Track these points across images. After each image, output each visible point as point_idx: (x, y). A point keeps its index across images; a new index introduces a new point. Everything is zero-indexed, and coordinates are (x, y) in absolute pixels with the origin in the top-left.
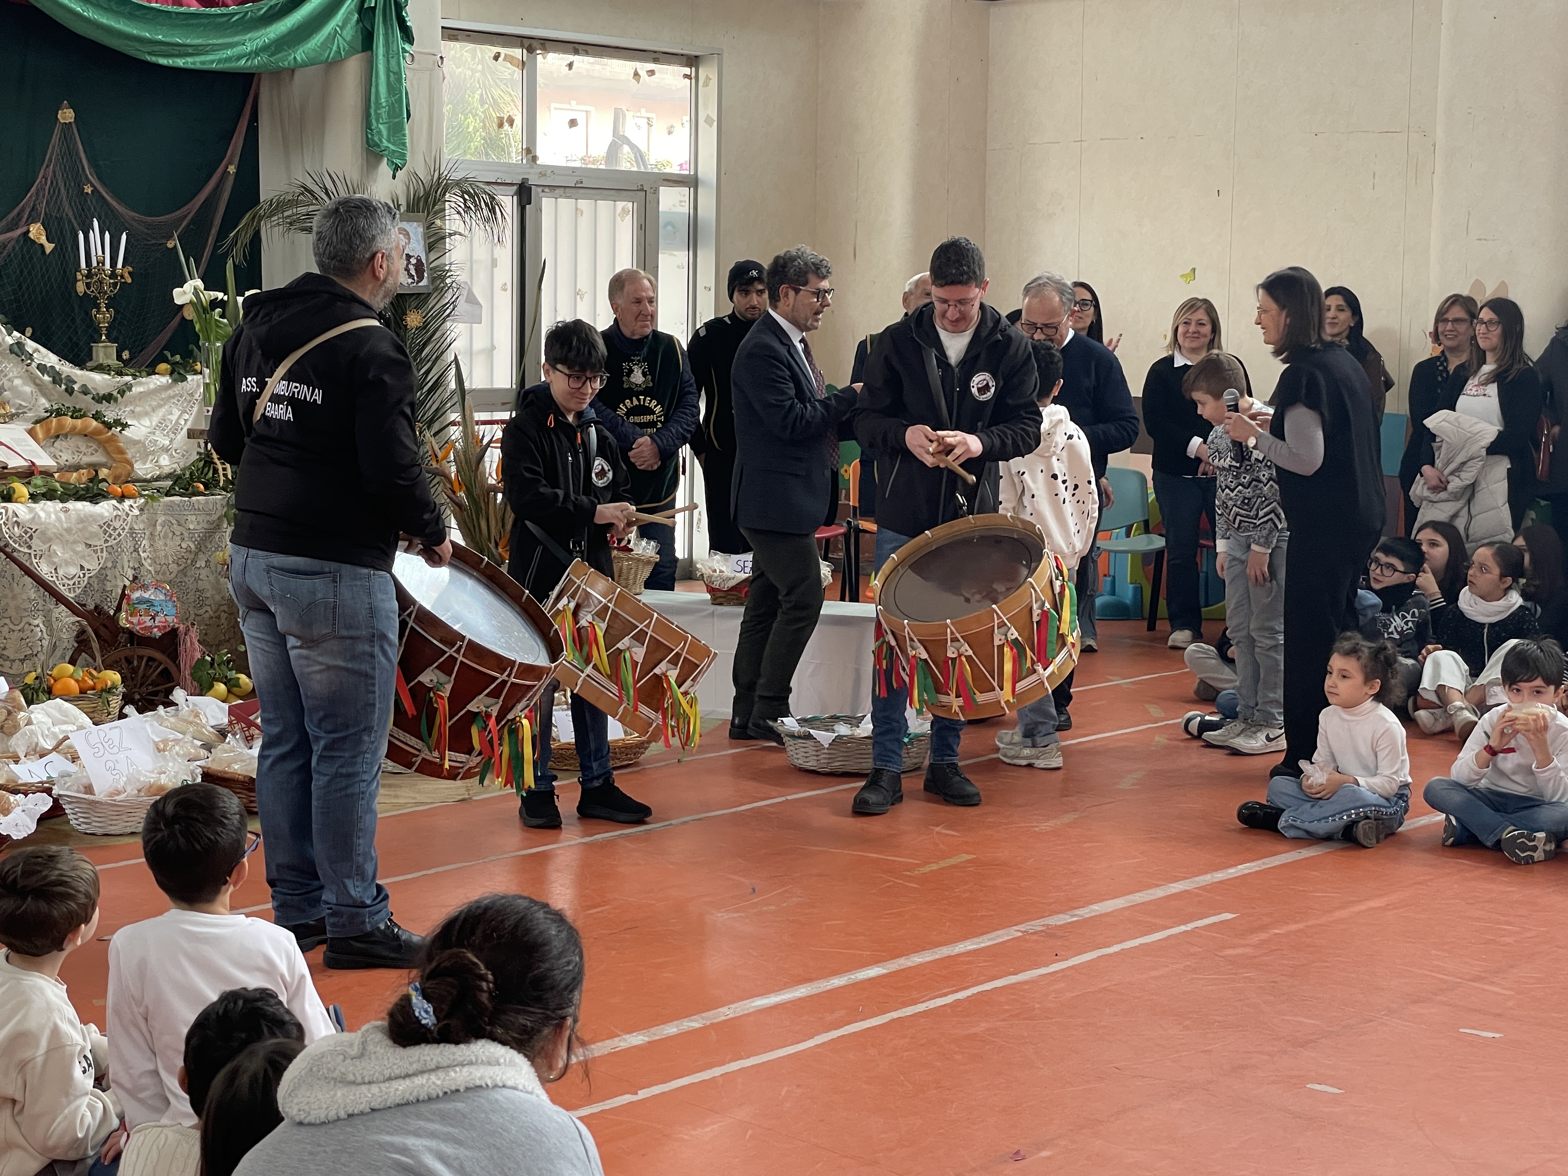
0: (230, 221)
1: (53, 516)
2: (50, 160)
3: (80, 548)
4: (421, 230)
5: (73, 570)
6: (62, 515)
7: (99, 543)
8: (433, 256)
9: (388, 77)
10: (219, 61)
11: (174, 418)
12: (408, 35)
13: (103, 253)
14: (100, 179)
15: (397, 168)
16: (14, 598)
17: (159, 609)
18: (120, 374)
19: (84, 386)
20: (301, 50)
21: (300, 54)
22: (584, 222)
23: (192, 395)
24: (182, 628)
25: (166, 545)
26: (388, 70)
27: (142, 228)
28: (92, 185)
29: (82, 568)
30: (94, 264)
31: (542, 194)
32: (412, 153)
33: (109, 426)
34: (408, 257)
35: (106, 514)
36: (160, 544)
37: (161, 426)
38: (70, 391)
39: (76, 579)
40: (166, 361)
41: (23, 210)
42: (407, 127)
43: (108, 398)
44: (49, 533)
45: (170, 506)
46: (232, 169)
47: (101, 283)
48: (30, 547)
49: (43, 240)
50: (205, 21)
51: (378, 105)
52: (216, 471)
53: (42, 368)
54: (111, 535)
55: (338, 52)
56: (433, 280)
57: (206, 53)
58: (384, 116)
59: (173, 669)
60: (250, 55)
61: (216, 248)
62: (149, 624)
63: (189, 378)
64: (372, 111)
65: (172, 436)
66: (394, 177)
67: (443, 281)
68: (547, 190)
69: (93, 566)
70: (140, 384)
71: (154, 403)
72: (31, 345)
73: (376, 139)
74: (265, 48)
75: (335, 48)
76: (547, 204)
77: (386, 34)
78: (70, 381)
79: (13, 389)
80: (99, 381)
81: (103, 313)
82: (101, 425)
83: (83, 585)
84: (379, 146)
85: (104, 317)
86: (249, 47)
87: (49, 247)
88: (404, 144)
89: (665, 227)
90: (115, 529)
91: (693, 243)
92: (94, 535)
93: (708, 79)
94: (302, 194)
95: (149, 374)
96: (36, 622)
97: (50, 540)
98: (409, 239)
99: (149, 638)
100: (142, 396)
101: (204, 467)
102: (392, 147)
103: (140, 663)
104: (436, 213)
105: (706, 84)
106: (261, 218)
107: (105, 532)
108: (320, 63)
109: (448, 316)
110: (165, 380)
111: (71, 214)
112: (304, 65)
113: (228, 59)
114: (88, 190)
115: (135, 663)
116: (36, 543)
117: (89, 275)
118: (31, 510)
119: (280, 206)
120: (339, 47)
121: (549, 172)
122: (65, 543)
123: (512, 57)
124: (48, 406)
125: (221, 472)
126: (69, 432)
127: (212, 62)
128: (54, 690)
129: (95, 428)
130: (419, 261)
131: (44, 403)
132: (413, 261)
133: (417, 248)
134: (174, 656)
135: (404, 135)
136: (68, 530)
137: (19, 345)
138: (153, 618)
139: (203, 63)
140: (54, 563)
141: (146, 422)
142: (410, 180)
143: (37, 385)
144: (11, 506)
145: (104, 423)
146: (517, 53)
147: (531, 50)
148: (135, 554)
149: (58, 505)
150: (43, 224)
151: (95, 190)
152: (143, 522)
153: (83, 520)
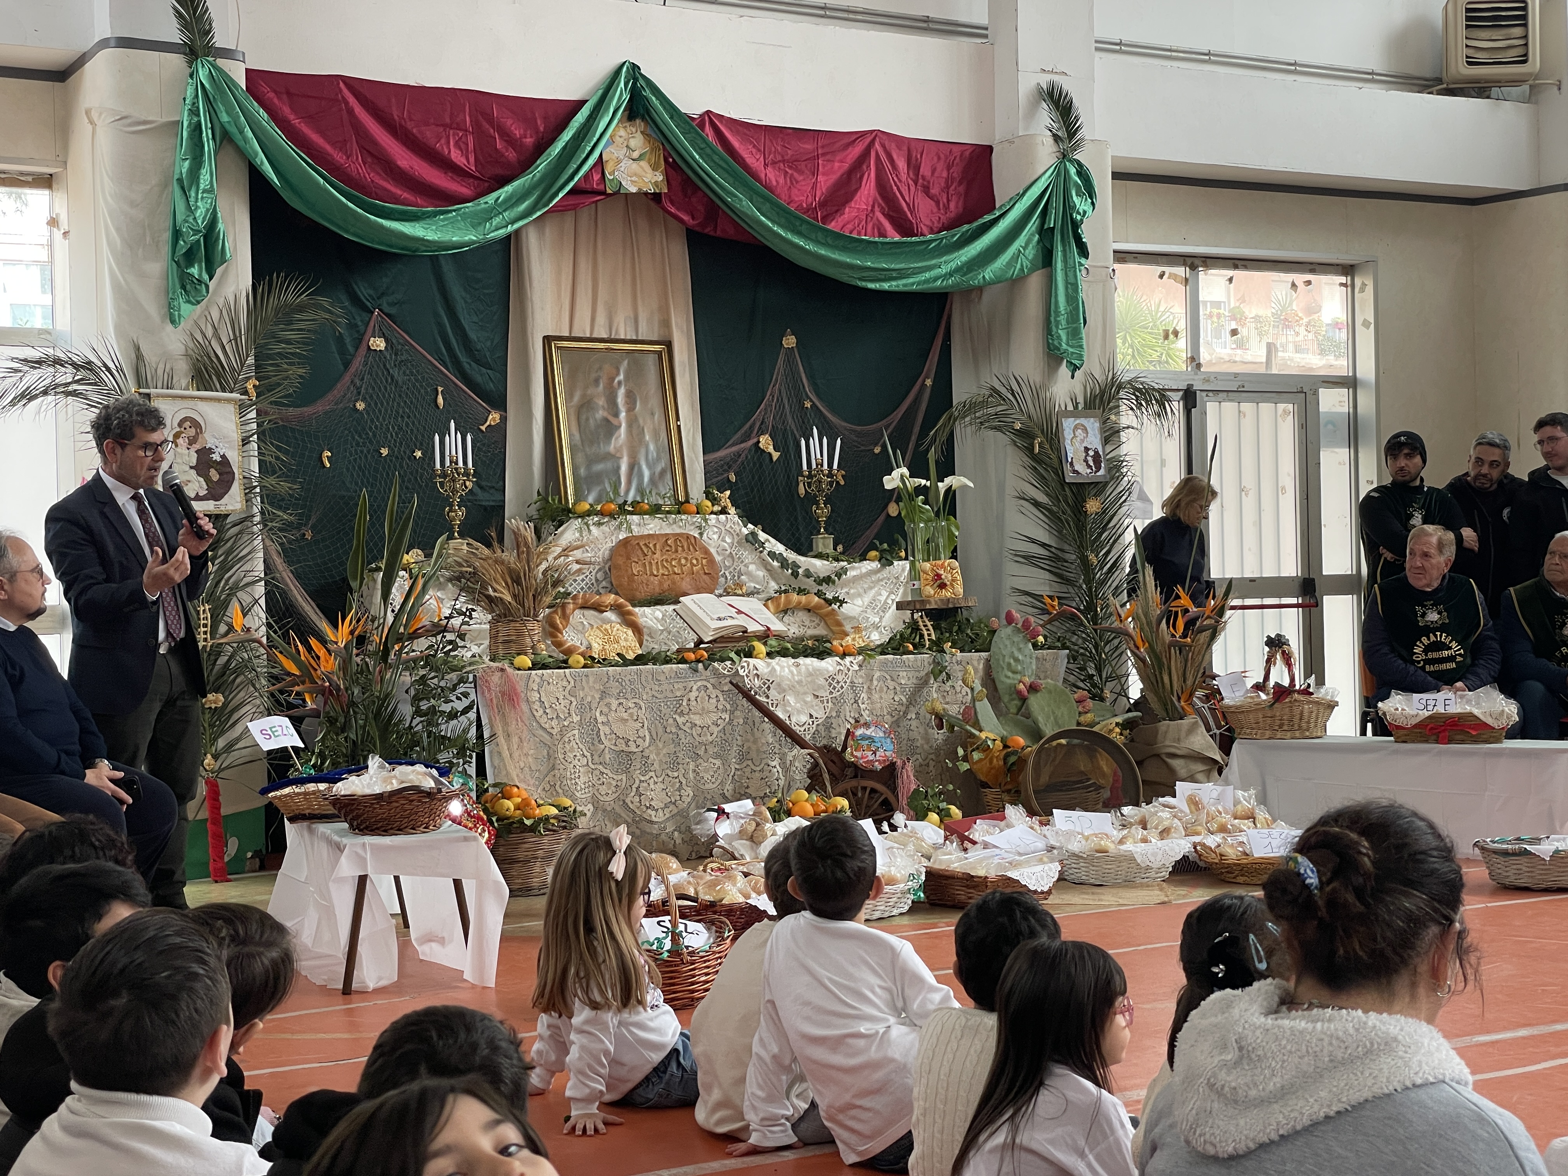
0: (929, 422)
1: (786, 670)
2: (777, 380)
3: (809, 698)
4: (1097, 425)
5: (804, 718)
6: (794, 669)
7: (824, 694)
8: (1109, 448)
9: (1067, 288)
10: (919, 283)
11: (883, 599)
12: (1083, 251)
13: (822, 455)
14: (818, 395)
15: (1075, 368)
16: (755, 742)
17: (879, 745)
18: (837, 560)
19: (807, 570)
20: (988, 270)
21: (988, 273)
22: (1248, 423)
23: (897, 578)
24: (899, 763)
25: (881, 698)
26: (1067, 283)
27: (853, 437)
28: (811, 401)
29: (811, 716)
30: (814, 466)
31: (1206, 399)
32: (1089, 356)
33: (829, 602)
34: (1087, 449)
35: (831, 669)
36: (876, 696)
37: (872, 604)
38: (795, 574)
39: (806, 726)
40: (876, 549)
41: (754, 424)
42: (1083, 331)
43: (828, 580)
44: (785, 684)
45: (885, 663)
46: (929, 382)
47: (820, 482)
48: (768, 697)
49: (771, 449)
50: (907, 249)
51: (1057, 313)
52: (922, 636)
53: (772, 554)
54: (834, 688)
55: (1022, 269)
56: (1109, 470)
57: (907, 276)
58: (1064, 322)
59: (892, 799)
60: (945, 276)
61: (918, 445)
62: (871, 758)
63: (896, 563)
64: (1052, 319)
65: (882, 614)
66: (1073, 377)
67: (1119, 470)
68: (1210, 394)
69: (820, 714)
70: (853, 568)
71: (866, 586)
72: (762, 536)
73: (1056, 343)
74: (958, 270)
75: (1019, 266)
76: (1211, 407)
77: (1064, 251)
78: (795, 566)
79: (749, 574)
80: (820, 566)
81: (822, 509)
82: (822, 601)
83: (812, 731)
84: (1059, 349)
85: (823, 512)
86: (944, 270)
87: (776, 455)
88: (1081, 347)
89: (1326, 425)
90: (838, 682)
91: (1354, 440)
92: (820, 687)
93: (1364, 285)
94: (991, 395)
95: (861, 561)
96: (773, 764)
97: (784, 691)
98: (1087, 433)
99: (871, 771)
100: (856, 579)
101: (911, 633)
102: (1071, 350)
103: (863, 794)
104: (1111, 409)
105: (1362, 290)
106: (955, 420)
107: (830, 685)
108: (1006, 280)
109: (1125, 501)
110: (876, 565)
111: (793, 427)
112: (992, 283)
113: (926, 281)
114: (808, 405)
115: (860, 795)
116: (773, 693)
117: (810, 476)
118: (769, 664)
119: (971, 407)
120: (1022, 265)
121: (1212, 378)
122: (797, 694)
123: (1176, 275)
124: (776, 587)
125: (926, 637)
126: (795, 607)
127: (913, 284)
128: (793, 812)
129: (818, 603)
130: (1096, 452)
131: (773, 586)
132: (1091, 453)
133: (1095, 441)
134: (894, 789)
135: (1081, 338)
136: (800, 682)
137: (753, 534)
138: (874, 753)
139: (905, 285)
140: (788, 711)
141: (859, 602)
142: (1087, 381)
143: (768, 570)
144: (751, 661)
145: (825, 599)
146: (1180, 271)
147: (1193, 267)
148: (855, 705)
149: (791, 661)
150: (770, 436)
151: (814, 405)
152: (861, 677)
153: (812, 674)
